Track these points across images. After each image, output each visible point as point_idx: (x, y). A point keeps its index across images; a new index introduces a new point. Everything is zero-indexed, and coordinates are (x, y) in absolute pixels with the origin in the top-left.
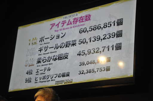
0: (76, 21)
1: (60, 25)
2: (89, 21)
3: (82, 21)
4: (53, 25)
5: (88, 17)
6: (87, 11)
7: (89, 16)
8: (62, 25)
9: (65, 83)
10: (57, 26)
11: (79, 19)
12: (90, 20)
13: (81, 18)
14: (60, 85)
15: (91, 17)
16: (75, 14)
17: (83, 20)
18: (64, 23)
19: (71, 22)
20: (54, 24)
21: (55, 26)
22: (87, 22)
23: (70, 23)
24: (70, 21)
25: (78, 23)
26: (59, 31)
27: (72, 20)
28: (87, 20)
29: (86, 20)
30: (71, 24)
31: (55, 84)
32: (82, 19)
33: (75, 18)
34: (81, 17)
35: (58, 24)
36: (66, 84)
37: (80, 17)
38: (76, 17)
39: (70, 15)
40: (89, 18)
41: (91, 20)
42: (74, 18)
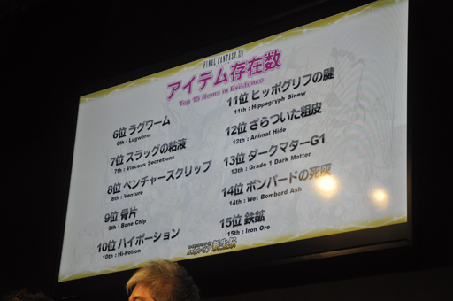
0: (238, 70)
1: (196, 85)
2: (276, 69)
3: (257, 72)
4: (175, 86)
5: (274, 59)
6: (269, 43)
7: (276, 54)
8: (202, 84)
9: (214, 250)
10: (187, 89)
11: (248, 66)
12: (278, 66)
13: (252, 62)
14: (201, 255)
15: (282, 57)
16: (236, 50)
17: (260, 68)
18: (205, 78)
19: (225, 75)
20: (179, 83)
21: (180, 89)
22: (270, 72)
23: (222, 78)
24: (223, 72)
25: (245, 78)
26: (192, 101)
27: (228, 70)
28: (270, 68)
29: (268, 67)
30: (226, 80)
31: (188, 254)
32: (258, 65)
33: (237, 65)
34: (254, 60)
35: (190, 84)
36: (217, 252)
37: (250, 58)
38: (240, 60)
39: (221, 55)
40: (276, 62)
41: (281, 67)
42: (233, 62)
